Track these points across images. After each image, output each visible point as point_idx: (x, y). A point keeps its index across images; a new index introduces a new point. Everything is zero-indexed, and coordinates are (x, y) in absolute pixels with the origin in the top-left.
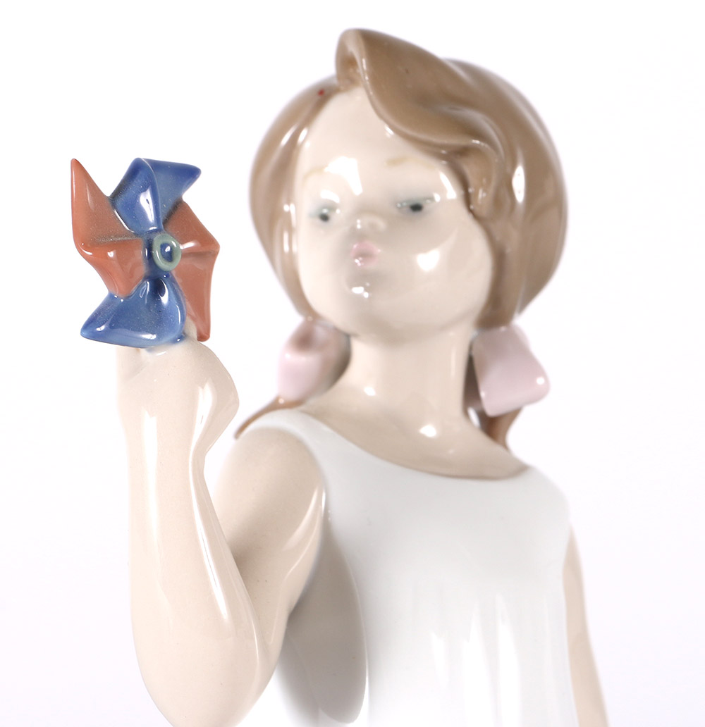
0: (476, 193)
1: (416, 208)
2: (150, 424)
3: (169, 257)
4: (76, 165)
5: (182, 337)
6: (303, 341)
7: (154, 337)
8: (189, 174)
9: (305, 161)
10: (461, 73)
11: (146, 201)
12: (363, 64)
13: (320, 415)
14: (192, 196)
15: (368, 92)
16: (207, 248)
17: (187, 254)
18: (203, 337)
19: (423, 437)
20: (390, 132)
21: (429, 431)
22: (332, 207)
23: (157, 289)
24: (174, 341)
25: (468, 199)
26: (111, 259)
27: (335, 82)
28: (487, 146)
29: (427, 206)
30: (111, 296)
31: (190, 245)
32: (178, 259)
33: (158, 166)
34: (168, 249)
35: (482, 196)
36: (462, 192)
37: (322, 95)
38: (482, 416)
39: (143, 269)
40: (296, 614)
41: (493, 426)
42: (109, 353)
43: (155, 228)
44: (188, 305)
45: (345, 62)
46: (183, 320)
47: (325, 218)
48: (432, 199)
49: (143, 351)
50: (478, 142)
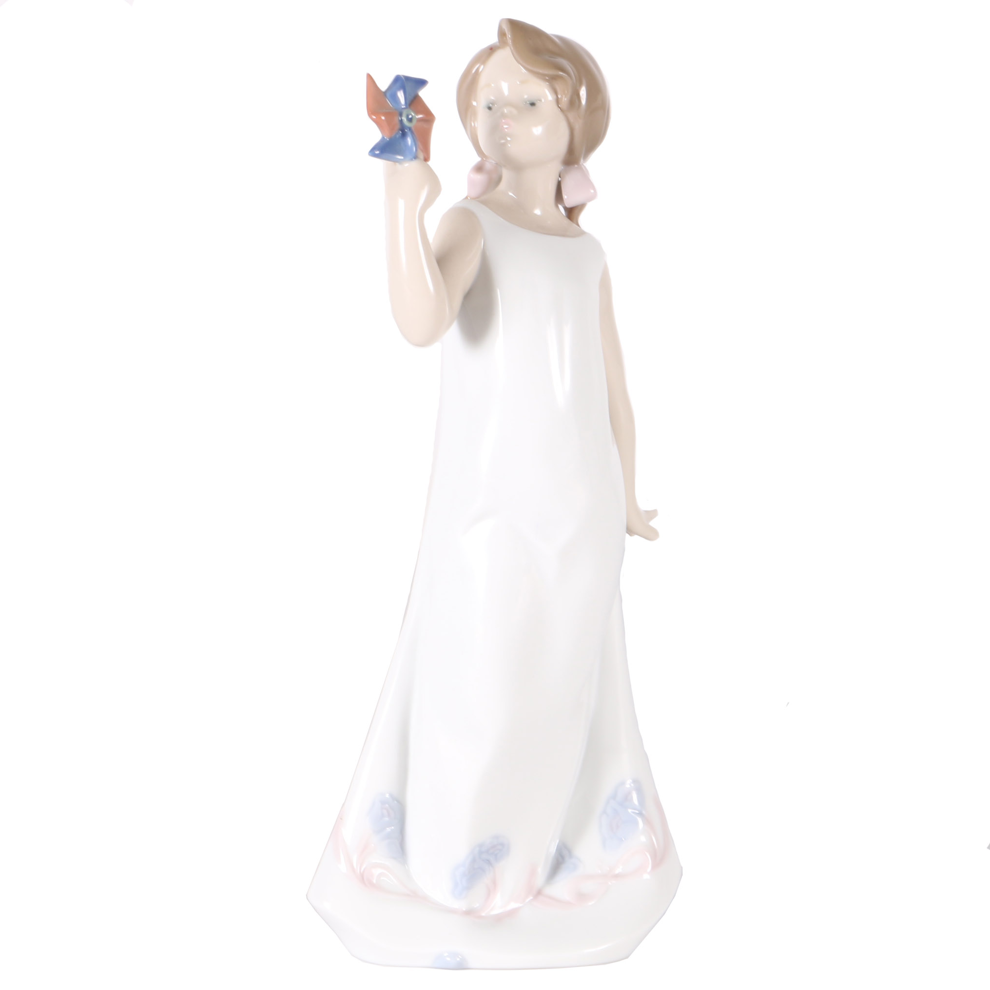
0: (562, 98)
1: (533, 104)
2: (401, 203)
3: (410, 120)
4: (369, 77)
5: (416, 157)
6: (479, 168)
7: (402, 158)
8: (422, 83)
9: (483, 81)
10: (557, 40)
11: (401, 95)
12: (509, 36)
13: (485, 203)
14: (423, 93)
15: (511, 49)
16: (429, 118)
17: (420, 120)
18: (426, 159)
19: (536, 215)
20: (524, 70)
21: (538, 212)
22: (493, 104)
23: (404, 135)
24: (412, 160)
25: (558, 101)
26: (382, 120)
27: (498, 44)
28: (566, 75)
29: (538, 104)
30: (383, 138)
31: (420, 116)
32: (414, 121)
33: (408, 79)
34: (410, 117)
35: (565, 100)
36: (555, 97)
37: (492, 50)
38: (566, 209)
39: (398, 126)
40: (468, 296)
41: (572, 213)
42: (380, 164)
43: (404, 107)
44: (419, 144)
45: (502, 34)
46: (416, 150)
47: (490, 108)
48: (540, 100)
49: (397, 164)
50: (561, 73)
